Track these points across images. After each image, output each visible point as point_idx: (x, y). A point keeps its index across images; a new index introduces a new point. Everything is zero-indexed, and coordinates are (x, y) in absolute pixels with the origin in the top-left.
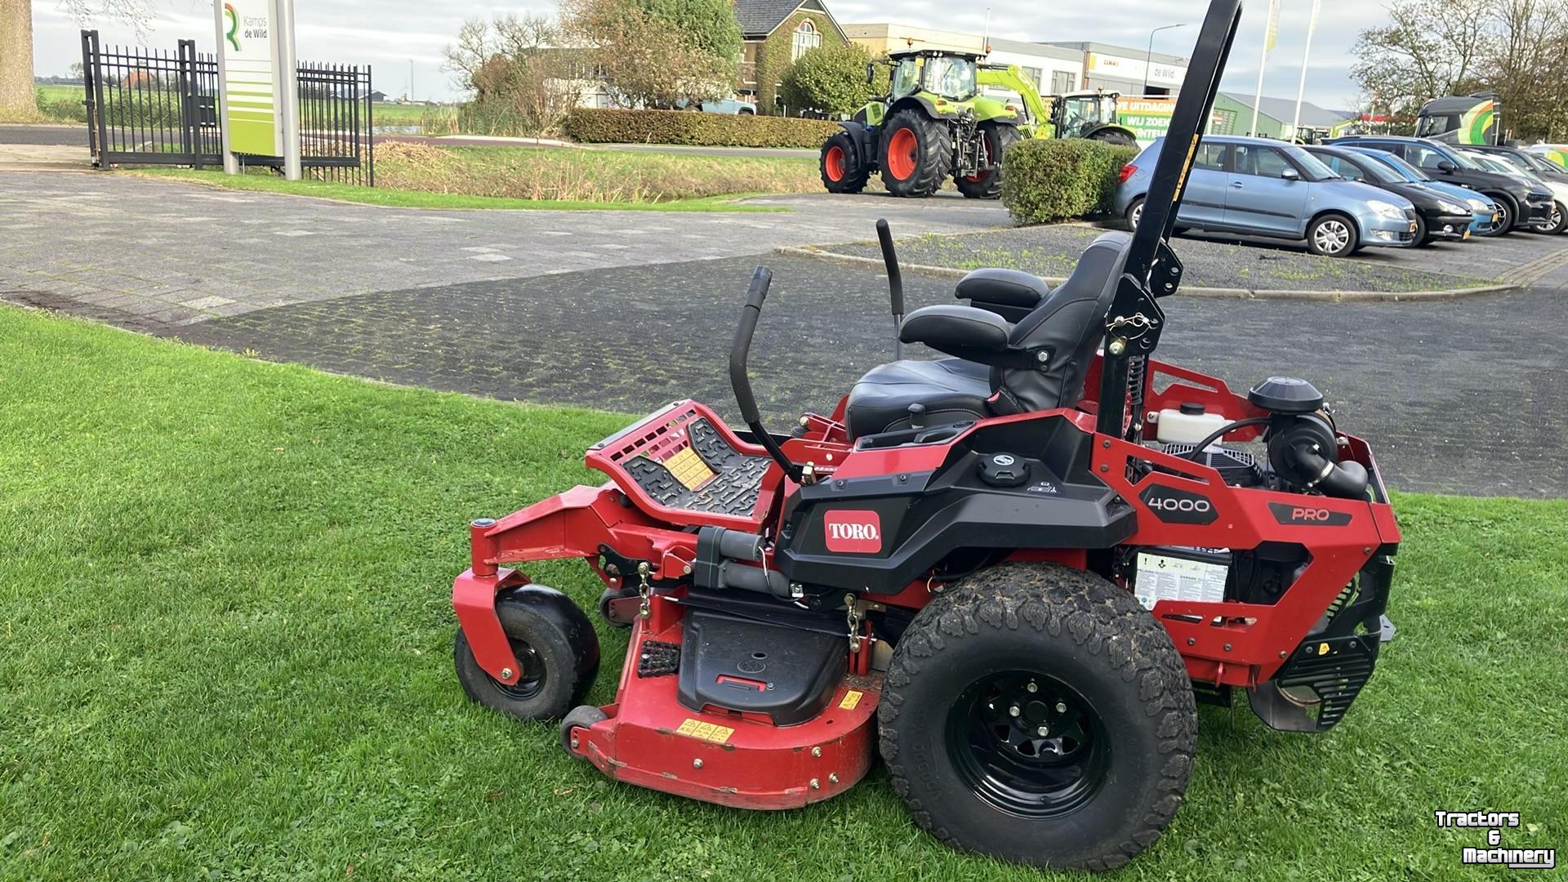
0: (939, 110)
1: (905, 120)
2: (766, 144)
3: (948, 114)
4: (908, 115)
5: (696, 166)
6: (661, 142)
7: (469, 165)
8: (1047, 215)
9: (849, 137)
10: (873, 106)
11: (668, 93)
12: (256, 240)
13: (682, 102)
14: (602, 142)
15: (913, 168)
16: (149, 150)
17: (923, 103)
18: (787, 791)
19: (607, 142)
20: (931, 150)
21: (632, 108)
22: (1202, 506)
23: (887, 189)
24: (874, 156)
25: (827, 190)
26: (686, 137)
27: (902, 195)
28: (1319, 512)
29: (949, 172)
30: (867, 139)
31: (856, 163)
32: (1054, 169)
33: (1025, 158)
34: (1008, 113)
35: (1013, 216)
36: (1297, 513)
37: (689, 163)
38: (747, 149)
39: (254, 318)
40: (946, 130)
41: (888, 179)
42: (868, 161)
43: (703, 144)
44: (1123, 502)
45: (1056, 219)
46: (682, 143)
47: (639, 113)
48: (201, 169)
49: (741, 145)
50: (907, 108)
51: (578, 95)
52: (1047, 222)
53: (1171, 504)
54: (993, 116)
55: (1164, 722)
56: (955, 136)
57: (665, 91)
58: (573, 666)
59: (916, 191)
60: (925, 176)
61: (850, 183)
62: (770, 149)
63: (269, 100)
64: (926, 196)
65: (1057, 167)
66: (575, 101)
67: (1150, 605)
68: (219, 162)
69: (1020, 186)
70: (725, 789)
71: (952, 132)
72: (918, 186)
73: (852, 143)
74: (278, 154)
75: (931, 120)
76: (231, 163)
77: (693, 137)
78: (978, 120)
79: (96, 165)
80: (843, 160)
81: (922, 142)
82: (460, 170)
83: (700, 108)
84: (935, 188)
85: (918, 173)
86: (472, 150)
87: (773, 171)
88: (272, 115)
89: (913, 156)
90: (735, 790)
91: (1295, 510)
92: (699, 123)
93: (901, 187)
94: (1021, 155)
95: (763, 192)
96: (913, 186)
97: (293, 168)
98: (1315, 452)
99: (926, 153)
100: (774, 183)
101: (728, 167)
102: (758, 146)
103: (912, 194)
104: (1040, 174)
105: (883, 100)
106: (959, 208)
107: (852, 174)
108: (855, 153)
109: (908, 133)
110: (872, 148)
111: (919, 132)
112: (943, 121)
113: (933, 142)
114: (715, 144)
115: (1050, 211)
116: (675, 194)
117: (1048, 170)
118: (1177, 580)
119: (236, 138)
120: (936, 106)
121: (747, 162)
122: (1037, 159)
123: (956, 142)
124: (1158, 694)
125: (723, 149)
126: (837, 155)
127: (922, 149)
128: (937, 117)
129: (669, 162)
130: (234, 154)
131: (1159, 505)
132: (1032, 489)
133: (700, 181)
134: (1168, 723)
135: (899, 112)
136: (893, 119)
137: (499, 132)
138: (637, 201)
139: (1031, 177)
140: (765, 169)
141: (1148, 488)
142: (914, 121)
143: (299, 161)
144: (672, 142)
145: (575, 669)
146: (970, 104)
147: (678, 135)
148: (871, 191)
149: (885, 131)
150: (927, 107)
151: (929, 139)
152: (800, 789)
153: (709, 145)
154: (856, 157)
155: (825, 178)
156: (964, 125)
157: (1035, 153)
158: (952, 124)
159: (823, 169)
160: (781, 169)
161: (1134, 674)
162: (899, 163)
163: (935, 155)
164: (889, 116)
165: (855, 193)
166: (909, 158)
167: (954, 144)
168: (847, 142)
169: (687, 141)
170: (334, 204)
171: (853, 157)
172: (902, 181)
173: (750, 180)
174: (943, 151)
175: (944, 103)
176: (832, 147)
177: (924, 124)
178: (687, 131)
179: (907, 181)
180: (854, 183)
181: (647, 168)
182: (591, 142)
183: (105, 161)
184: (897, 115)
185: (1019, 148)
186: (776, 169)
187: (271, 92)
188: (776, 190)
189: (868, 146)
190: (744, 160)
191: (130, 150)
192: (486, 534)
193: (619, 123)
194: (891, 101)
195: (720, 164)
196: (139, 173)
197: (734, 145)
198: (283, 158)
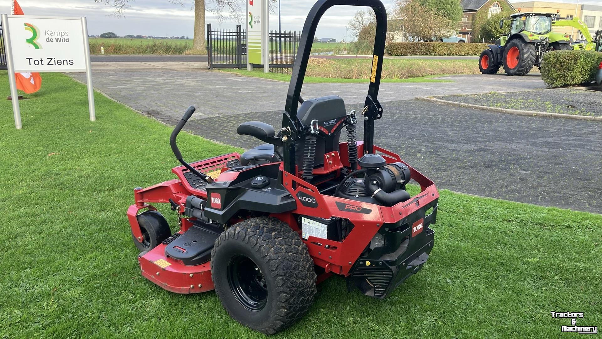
0: (530, 38)
1: (515, 43)
2: (468, 54)
3: (534, 40)
4: (515, 41)
5: (431, 64)
6: (423, 55)
7: (340, 66)
8: (561, 84)
9: (491, 51)
10: (503, 38)
11: (427, 35)
12: (231, 94)
13: (433, 39)
14: (400, 55)
15: (517, 63)
16: (231, 63)
17: (523, 35)
18: (182, 288)
19: (402, 55)
20: (526, 56)
21: (413, 42)
22: (313, 201)
23: (506, 72)
24: (501, 59)
25: (481, 73)
26: (433, 52)
27: (512, 75)
28: (357, 207)
29: (535, 65)
30: (499, 52)
31: (494, 62)
32: (566, 63)
33: (552, 59)
34: (565, 39)
35: (546, 84)
36: (348, 207)
37: (428, 63)
38: (459, 56)
39: (204, 120)
40: (533, 47)
41: (506, 68)
42: (499, 61)
43: (440, 55)
44: (292, 197)
45: (566, 85)
46: (431, 55)
47: (417, 44)
48: (241, 69)
49: (457, 55)
50: (516, 38)
51: (393, 37)
52: (561, 87)
53: (305, 199)
54: (557, 40)
55: (277, 280)
56: (538, 50)
57: (426, 35)
58: (156, 239)
59: (518, 73)
60: (522, 67)
61: (492, 70)
62: (469, 56)
63: (260, 45)
64: (523, 75)
65: (567, 63)
66: (392, 40)
67: (307, 238)
68: (245, 66)
69: (549, 71)
70: (164, 283)
71: (537, 48)
72: (519, 71)
73: (492, 53)
74: (262, 64)
75: (526, 43)
76: (249, 67)
77: (436, 52)
78: (550, 42)
79: (209, 68)
80: (488, 60)
81: (521, 53)
82: (336, 68)
83: (442, 40)
84: (527, 72)
85: (519, 66)
86: (343, 60)
87: (465, 65)
88: (261, 50)
89: (517, 58)
90: (167, 284)
91: (347, 206)
92: (439, 47)
93: (511, 72)
94: (550, 58)
95: (459, 74)
96: (516, 71)
97: (266, 68)
98: (374, 184)
99: (523, 57)
100: (465, 70)
101: (445, 64)
102: (464, 55)
103: (516, 75)
104: (558, 66)
105: (507, 35)
106: (533, 81)
107: (492, 66)
108: (494, 58)
109: (516, 49)
110: (501, 55)
111: (520, 48)
112: (533, 43)
113: (526, 53)
114: (445, 55)
115: (562, 82)
116: (421, 75)
117: (562, 64)
118: (314, 229)
119: (251, 58)
120: (529, 37)
121: (454, 62)
122: (557, 59)
123: (539, 52)
124: (275, 269)
125: (448, 57)
126: (486, 58)
127: (521, 55)
128: (529, 42)
129: (420, 62)
130: (250, 64)
131: (302, 199)
132: (263, 190)
133: (432, 70)
134: (278, 280)
135: (512, 40)
136: (510, 43)
137: (362, 53)
138: (396, 79)
139: (554, 67)
140: (461, 64)
141: (298, 192)
142: (519, 44)
143: (268, 66)
144: (427, 54)
145: (156, 240)
146: (547, 35)
147: (430, 52)
148: (500, 73)
149: (506, 48)
150: (524, 37)
151: (525, 51)
152: (187, 288)
153: (442, 55)
154: (494, 59)
155: (481, 68)
156: (543, 44)
157: (556, 57)
158: (536, 44)
159: (480, 64)
160: (469, 64)
161: (268, 260)
162: (511, 62)
163: (527, 58)
164: (508, 42)
165: (494, 74)
166: (516, 59)
167: (538, 53)
168: (490, 53)
169: (433, 54)
170: (272, 81)
171: (492, 59)
172: (512, 69)
173: (454, 69)
174: (531, 56)
175: (533, 35)
176: (485, 55)
177: (523, 45)
178: (433, 50)
179: (514, 69)
180: (493, 70)
181: (410, 65)
182: (396, 55)
183: (212, 67)
184: (512, 41)
185: (550, 55)
186: (466, 64)
187: (260, 42)
188: (466, 73)
189: (499, 55)
190: (453, 61)
191: (225, 63)
192: (137, 192)
193: (407, 48)
194: (511, 35)
195: (441, 63)
196: (221, 71)
197: (453, 55)
198: (263, 65)
